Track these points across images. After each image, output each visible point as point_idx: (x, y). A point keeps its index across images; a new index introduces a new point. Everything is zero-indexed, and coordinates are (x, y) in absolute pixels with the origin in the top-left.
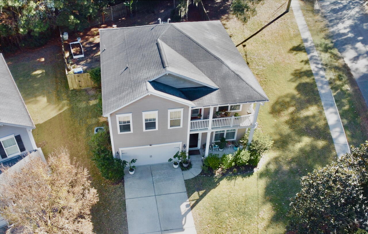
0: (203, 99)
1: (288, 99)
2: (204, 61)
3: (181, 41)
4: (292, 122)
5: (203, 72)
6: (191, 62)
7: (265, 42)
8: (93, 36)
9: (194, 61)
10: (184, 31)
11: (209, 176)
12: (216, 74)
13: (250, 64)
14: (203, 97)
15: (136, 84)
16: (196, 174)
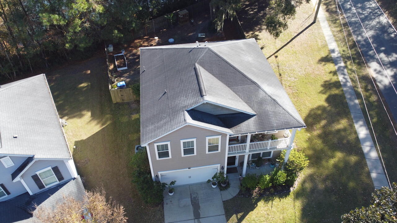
0: (241, 126)
1: (319, 112)
2: (241, 85)
3: (218, 65)
4: (325, 136)
5: (240, 97)
6: (229, 87)
7: (295, 53)
8: (136, 47)
9: (232, 85)
10: (221, 55)
11: (247, 196)
12: (253, 99)
13: (282, 75)
14: (241, 124)
15: (175, 112)
16: (234, 195)
